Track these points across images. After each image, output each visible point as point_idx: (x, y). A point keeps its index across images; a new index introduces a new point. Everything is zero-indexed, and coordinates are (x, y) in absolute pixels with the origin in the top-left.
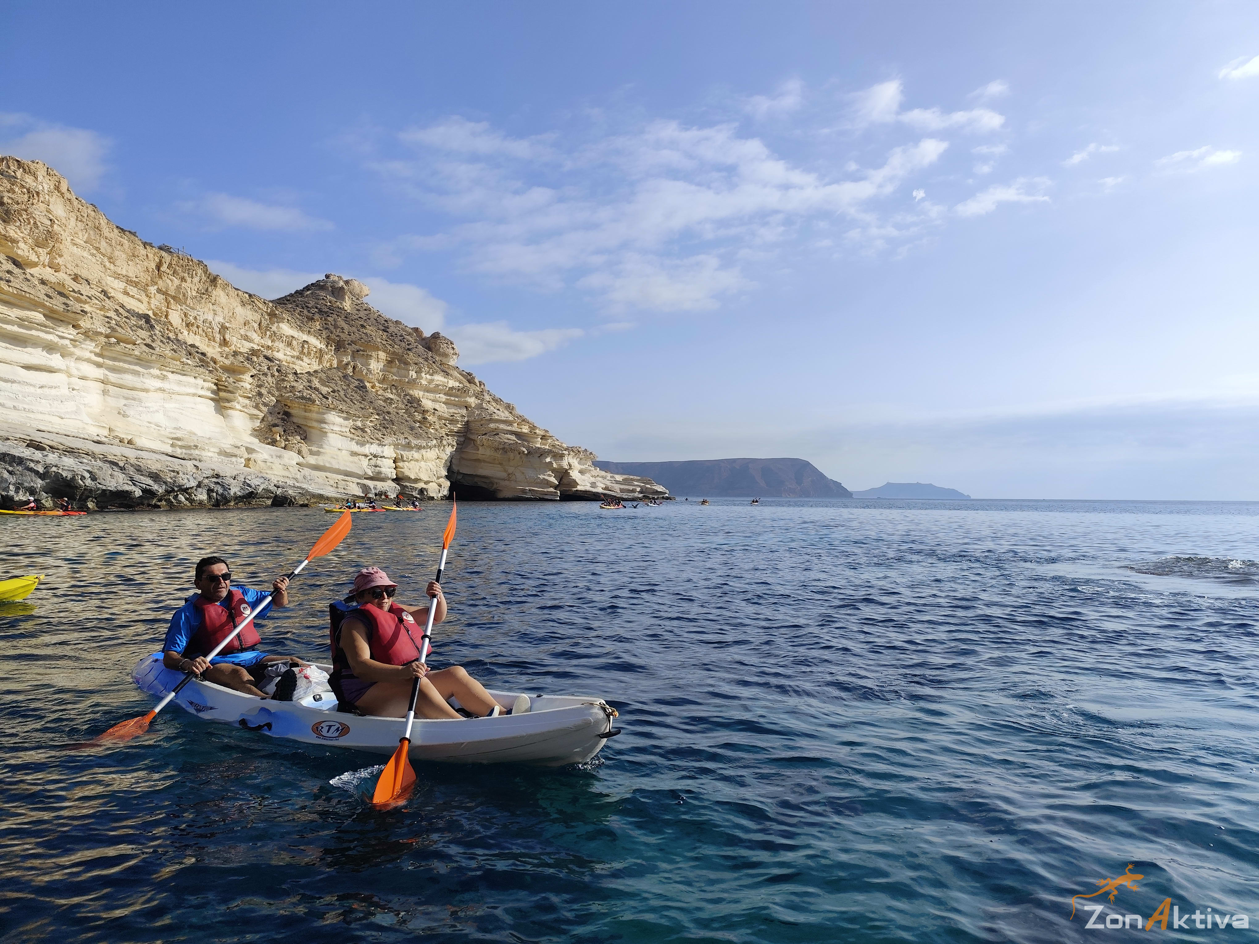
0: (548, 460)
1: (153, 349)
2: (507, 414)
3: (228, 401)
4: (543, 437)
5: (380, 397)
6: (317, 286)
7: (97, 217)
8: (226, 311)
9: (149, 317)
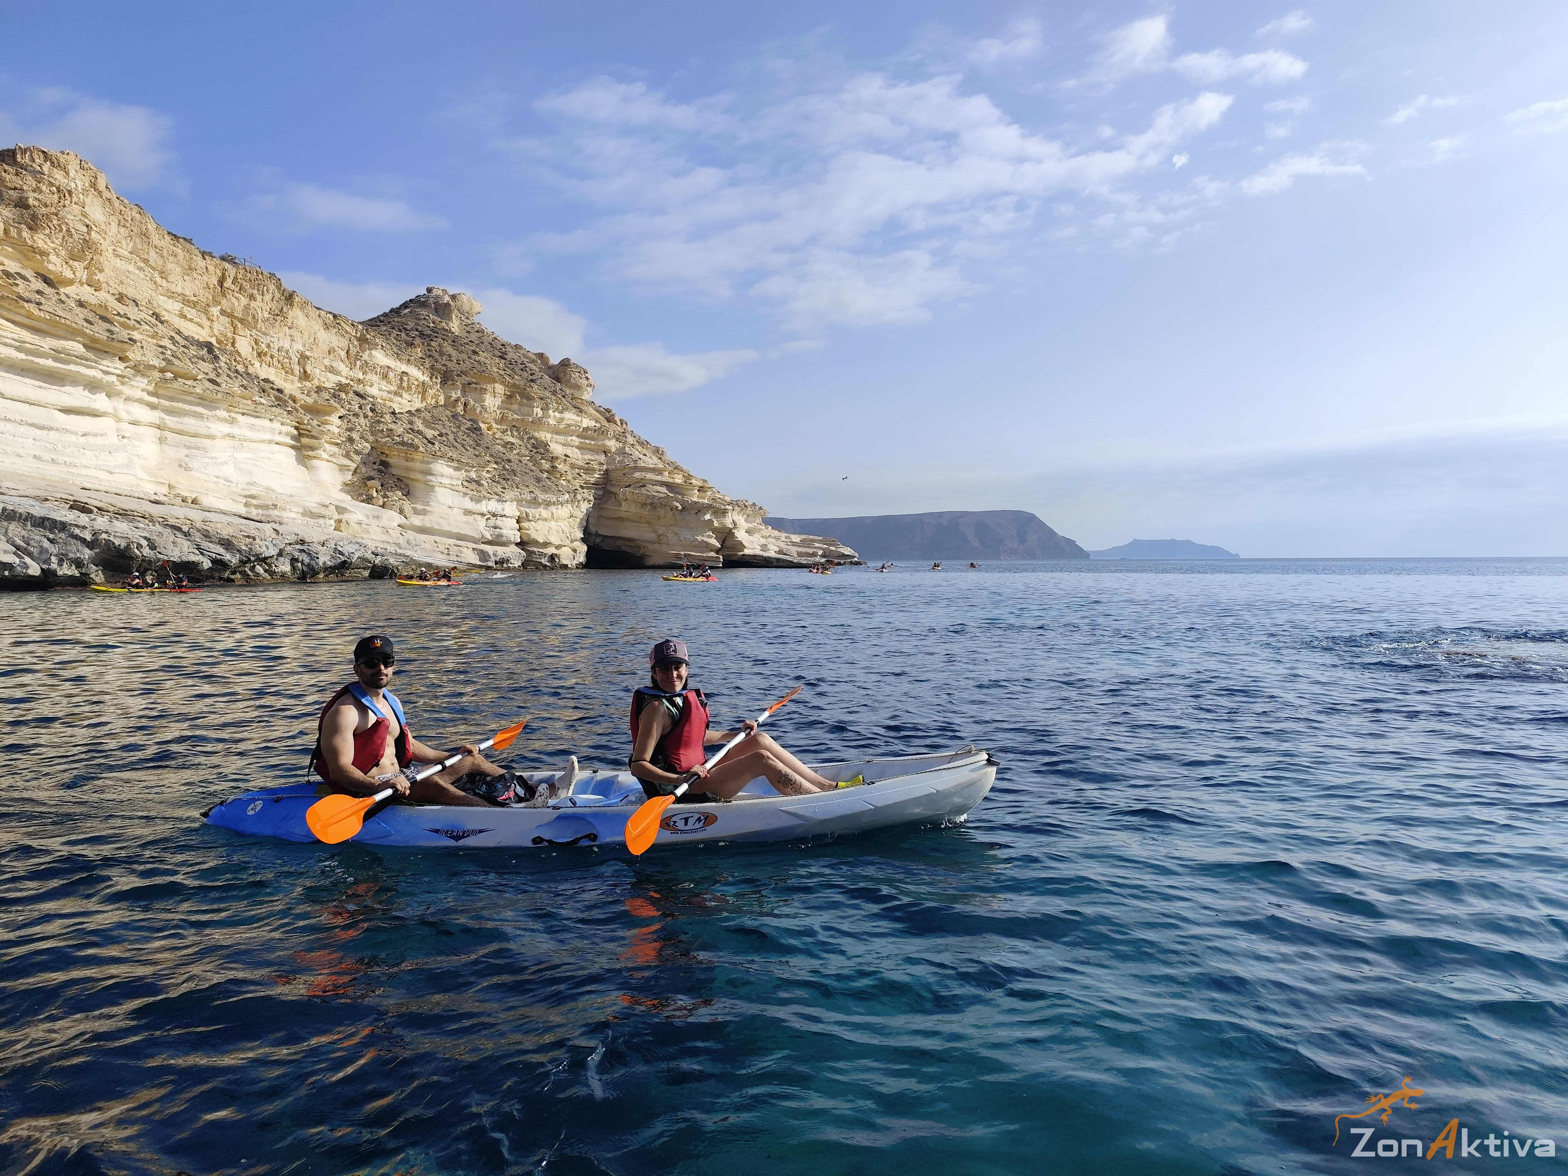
0: (707, 517)
1: (218, 385)
2: (655, 459)
3: (313, 449)
4: (701, 489)
5: (498, 441)
6: (417, 302)
7: (144, 221)
8: (306, 336)
9: (212, 345)
